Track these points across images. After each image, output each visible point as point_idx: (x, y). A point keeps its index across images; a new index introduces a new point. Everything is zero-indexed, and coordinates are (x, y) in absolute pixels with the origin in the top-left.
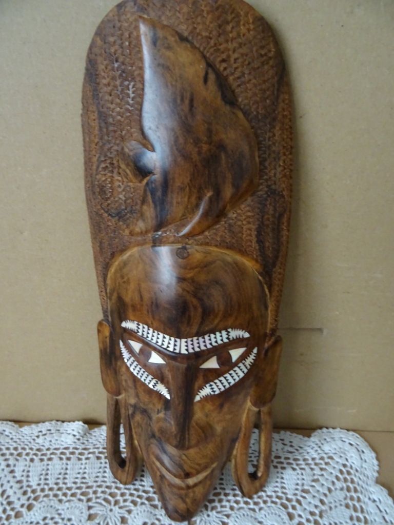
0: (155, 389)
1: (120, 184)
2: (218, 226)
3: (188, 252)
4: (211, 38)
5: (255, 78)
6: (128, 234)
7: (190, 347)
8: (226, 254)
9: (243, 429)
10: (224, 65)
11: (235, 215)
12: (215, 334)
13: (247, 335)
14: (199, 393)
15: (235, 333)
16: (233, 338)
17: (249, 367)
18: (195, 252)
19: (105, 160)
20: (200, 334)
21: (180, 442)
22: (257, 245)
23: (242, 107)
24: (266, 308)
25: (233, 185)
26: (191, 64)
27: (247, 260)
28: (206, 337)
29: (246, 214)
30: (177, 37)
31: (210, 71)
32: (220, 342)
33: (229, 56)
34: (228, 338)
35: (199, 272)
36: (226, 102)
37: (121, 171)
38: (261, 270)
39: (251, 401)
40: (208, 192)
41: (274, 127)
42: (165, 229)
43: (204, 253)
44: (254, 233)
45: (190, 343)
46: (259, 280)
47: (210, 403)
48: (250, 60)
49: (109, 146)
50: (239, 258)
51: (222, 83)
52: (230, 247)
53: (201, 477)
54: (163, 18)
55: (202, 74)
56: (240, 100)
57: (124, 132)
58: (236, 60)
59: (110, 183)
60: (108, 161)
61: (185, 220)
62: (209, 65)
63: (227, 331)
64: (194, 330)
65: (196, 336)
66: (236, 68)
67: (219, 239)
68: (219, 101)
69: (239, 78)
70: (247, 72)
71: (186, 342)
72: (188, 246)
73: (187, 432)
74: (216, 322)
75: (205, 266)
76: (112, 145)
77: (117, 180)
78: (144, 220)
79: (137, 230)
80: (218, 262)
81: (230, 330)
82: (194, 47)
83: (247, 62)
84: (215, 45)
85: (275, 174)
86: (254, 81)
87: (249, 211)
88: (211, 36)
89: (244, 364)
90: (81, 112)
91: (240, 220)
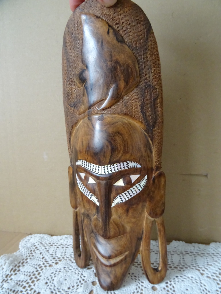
0: (91, 199)
1: (75, 90)
2: (118, 104)
3: (104, 118)
4: (110, 15)
5: (134, 30)
6: (78, 114)
7: (106, 170)
8: (124, 118)
9: (144, 232)
10: (118, 26)
11: (128, 98)
12: (120, 164)
13: (139, 166)
14: (114, 201)
15: (132, 165)
16: (131, 167)
17: (143, 187)
18: (108, 117)
19: (69, 80)
20: (111, 163)
21: (104, 232)
22: (141, 114)
23: (127, 44)
24: (151, 152)
25: (125, 81)
26: (101, 27)
27: (136, 122)
28: (115, 165)
29: (133, 97)
30: (95, 17)
31: (110, 28)
32: (123, 169)
33: (119, 22)
34: (127, 167)
35: (109, 127)
36: (118, 42)
37: (75, 84)
38: (145, 129)
39: (147, 211)
40: (112, 85)
41: (147, 53)
42: (93, 107)
43: (112, 118)
44: (139, 108)
45: (106, 168)
46: (145, 134)
47: (120, 208)
48: (130, 22)
49: (71, 73)
50: (131, 121)
51: (116, 33)
52: (126, 114)
53: (118, 259)
54: (90, 11)
55: (107, 30)
56: (126, 40)
57: (76, 65)
58: (123, 23)
59: (71, 91)
60: (70, 80)
61: (102, 101)
62: (110, 26)
63: (127, 162)
64: (108, 161)
65: (109, 164)
66: (123, 27)
67: (119, 110)
68: (115, 41)
69: (125, 31)
70: (129, 27)
71: (104, 167)
72: (104, 115)
73: (108, 226)
74: (120, 156)
75: (112, 124)
76: (71, 72)
77: (74, 88)
78: (84, 105)
79: (82, 110)
80: (119, 122)
81: (128, 162)
82: (102, 20)
83: (129, 23)
84: (113, 17)
85: (149, 77)
86: (133, 31)
87: (135, 95)
88: (110, 14)
89: (139, 185)
90: (61, 63)
91: (130, 100)
